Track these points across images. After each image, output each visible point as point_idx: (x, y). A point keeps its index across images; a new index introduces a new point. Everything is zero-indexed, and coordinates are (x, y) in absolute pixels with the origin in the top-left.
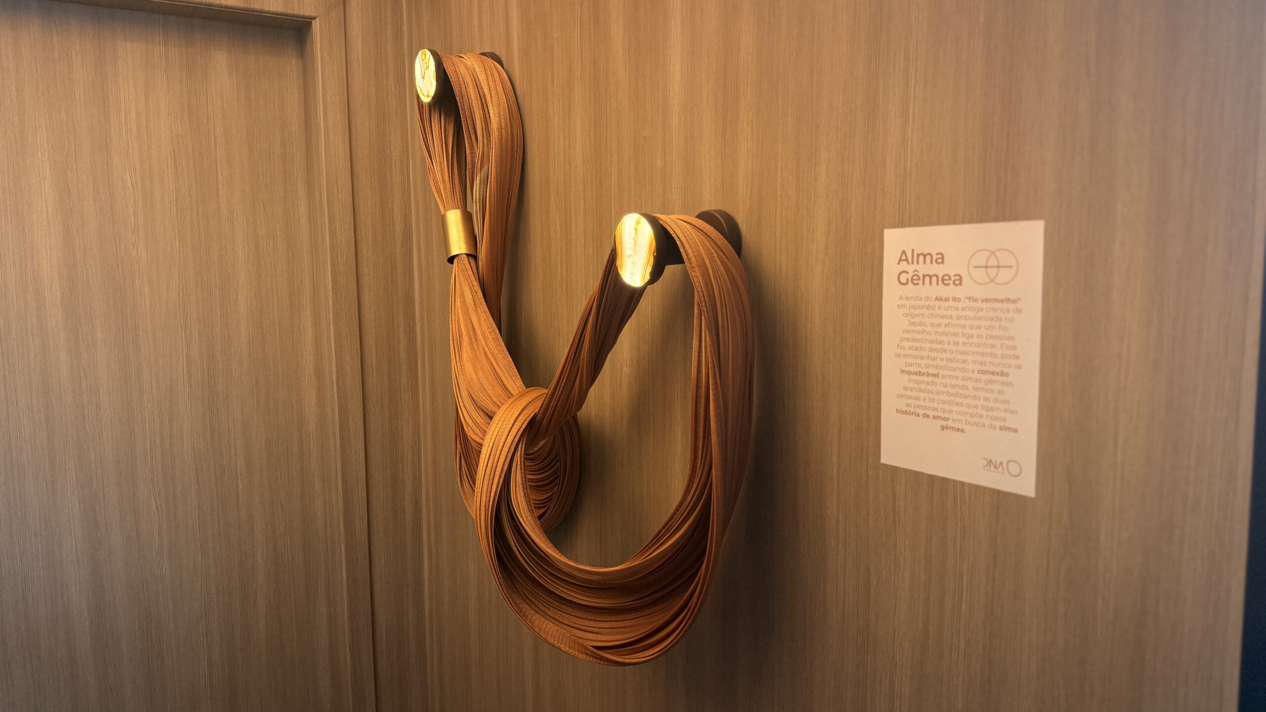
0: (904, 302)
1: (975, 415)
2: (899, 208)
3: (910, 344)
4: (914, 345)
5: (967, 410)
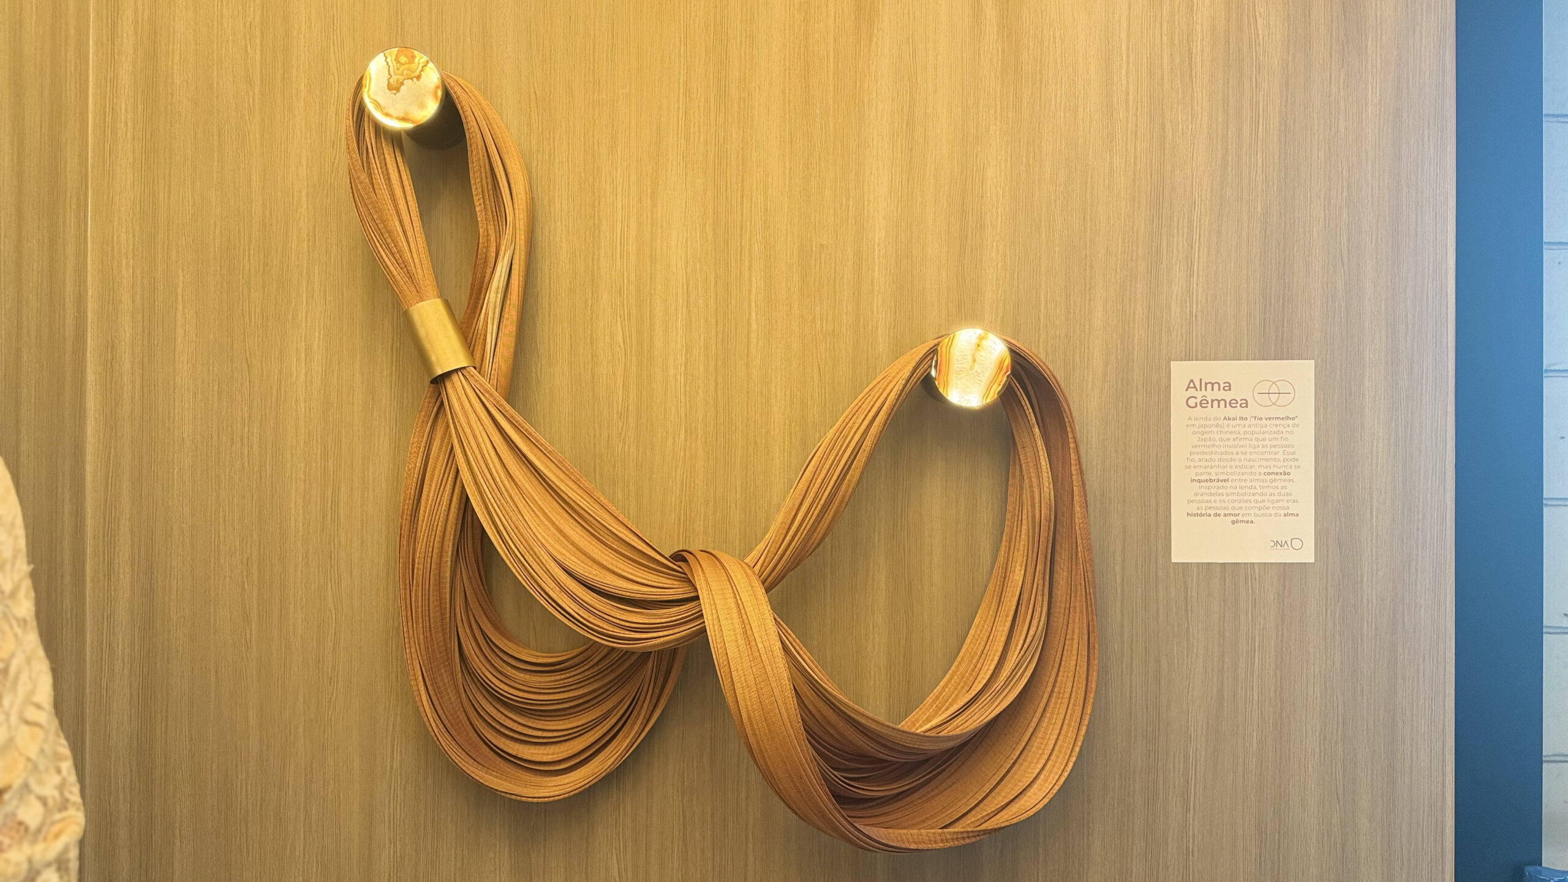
0: (1193, 422)
1: (1263, 508)
2: (1186, 344)
3: (1200, 457)
4: (1204, 457)
5: (1255, 505)
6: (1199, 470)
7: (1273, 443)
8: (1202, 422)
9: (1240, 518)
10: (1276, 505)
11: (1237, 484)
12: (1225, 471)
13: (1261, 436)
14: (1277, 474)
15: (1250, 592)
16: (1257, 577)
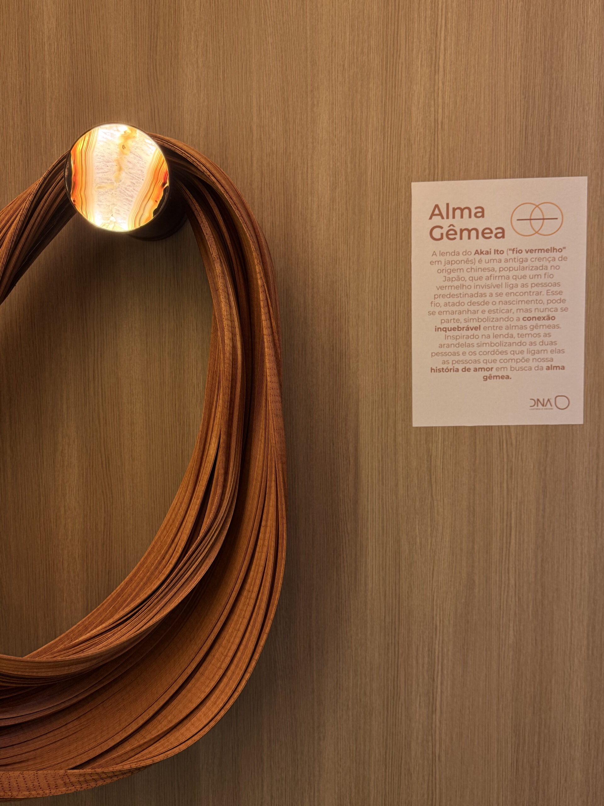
0: (439, 258)
1: (521, 360)
2: (430, 160)
3: (447, 300)
4: (451, 300)
5: (512, 357)
6: (445, 317)
7: (535, 281)
8: (449, 258)
9: (494, 373)
10: (537, 356)
11: (490, 332)
12: (476, 316)
13: (521, 273)
14: (539, 318)
15: (505, 460)
16: (514, 442)
